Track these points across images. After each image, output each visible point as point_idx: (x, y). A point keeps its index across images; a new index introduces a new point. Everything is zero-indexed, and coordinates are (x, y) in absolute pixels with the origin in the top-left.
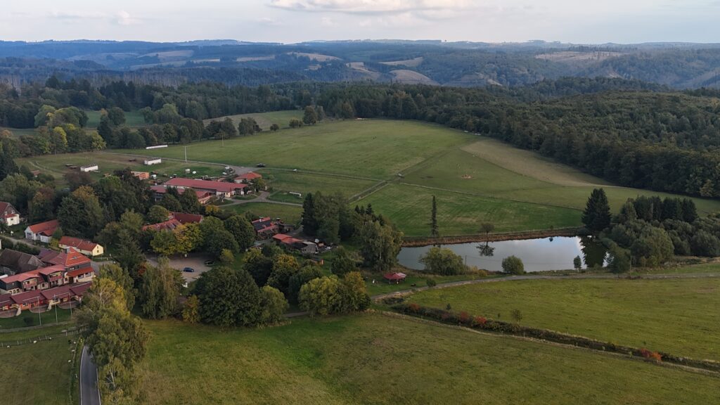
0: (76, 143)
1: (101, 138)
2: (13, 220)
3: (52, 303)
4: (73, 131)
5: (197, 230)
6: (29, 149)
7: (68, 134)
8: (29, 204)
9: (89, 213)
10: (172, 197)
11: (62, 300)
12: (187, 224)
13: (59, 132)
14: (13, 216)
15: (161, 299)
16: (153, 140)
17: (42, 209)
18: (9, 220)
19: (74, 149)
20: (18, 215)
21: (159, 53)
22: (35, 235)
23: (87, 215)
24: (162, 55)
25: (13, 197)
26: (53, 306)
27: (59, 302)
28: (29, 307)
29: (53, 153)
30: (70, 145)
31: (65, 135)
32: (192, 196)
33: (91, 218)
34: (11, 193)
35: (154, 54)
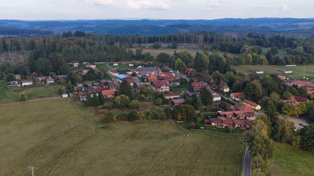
0: (256, 61)
1: (266, 60)
2: (227, 90)
3: (237, 126)
4: (255, 56)
5: (305, 105)
6: (237, 62)
7: (253, 57)
8: (234, 84)
9: (257, 91)
10: (295, 89)
11: (241, 125)
12: (300, 102)
13: (249, 56)
14: (227, 88)
15: (283, 134)
16: (289, 62)
17: (238, 87)
18: (225, 90)
19: (254, 64)
20: (229, 88)
21: (298, 23)
22: (234, 97)
23: (256, 92)
24: (299, 24)
25: (228, 81)
26: (237, 127)
27: (240, 126)
28: (228, 125)
29: (246, 64)
30: (253, 61)
31: (251, 57)
32: (305, 90)
33: (257, 93)
34: (227, 79)
35: (296, 24)
